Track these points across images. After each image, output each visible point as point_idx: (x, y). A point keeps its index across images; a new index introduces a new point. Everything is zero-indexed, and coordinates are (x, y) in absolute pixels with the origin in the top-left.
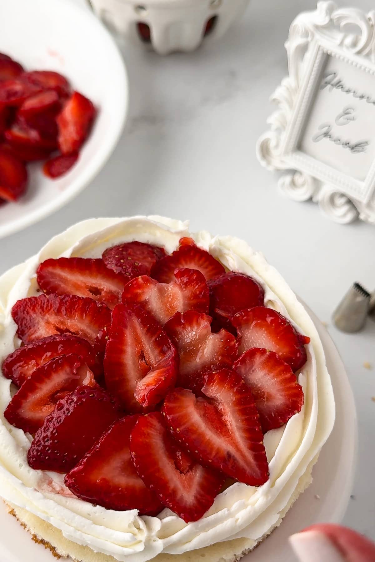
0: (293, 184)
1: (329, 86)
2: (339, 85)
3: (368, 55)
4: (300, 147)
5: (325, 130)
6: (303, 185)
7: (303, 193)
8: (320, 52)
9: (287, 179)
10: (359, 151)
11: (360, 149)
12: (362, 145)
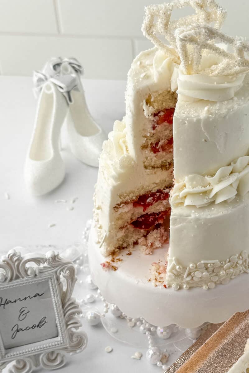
2: (7, 302)
3: (16, 278)
4: (7, 348)
5: (15, 329)
10: (44, 324)
11: (44, 323)
12: (43, 320)
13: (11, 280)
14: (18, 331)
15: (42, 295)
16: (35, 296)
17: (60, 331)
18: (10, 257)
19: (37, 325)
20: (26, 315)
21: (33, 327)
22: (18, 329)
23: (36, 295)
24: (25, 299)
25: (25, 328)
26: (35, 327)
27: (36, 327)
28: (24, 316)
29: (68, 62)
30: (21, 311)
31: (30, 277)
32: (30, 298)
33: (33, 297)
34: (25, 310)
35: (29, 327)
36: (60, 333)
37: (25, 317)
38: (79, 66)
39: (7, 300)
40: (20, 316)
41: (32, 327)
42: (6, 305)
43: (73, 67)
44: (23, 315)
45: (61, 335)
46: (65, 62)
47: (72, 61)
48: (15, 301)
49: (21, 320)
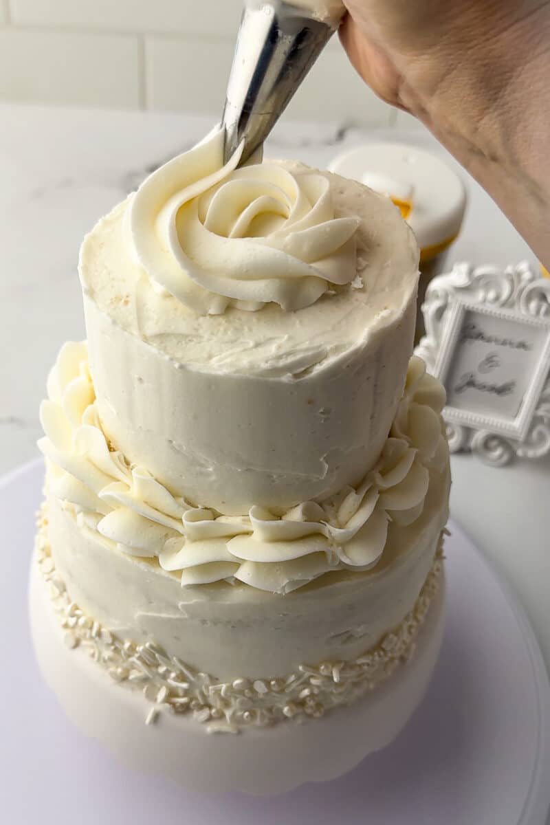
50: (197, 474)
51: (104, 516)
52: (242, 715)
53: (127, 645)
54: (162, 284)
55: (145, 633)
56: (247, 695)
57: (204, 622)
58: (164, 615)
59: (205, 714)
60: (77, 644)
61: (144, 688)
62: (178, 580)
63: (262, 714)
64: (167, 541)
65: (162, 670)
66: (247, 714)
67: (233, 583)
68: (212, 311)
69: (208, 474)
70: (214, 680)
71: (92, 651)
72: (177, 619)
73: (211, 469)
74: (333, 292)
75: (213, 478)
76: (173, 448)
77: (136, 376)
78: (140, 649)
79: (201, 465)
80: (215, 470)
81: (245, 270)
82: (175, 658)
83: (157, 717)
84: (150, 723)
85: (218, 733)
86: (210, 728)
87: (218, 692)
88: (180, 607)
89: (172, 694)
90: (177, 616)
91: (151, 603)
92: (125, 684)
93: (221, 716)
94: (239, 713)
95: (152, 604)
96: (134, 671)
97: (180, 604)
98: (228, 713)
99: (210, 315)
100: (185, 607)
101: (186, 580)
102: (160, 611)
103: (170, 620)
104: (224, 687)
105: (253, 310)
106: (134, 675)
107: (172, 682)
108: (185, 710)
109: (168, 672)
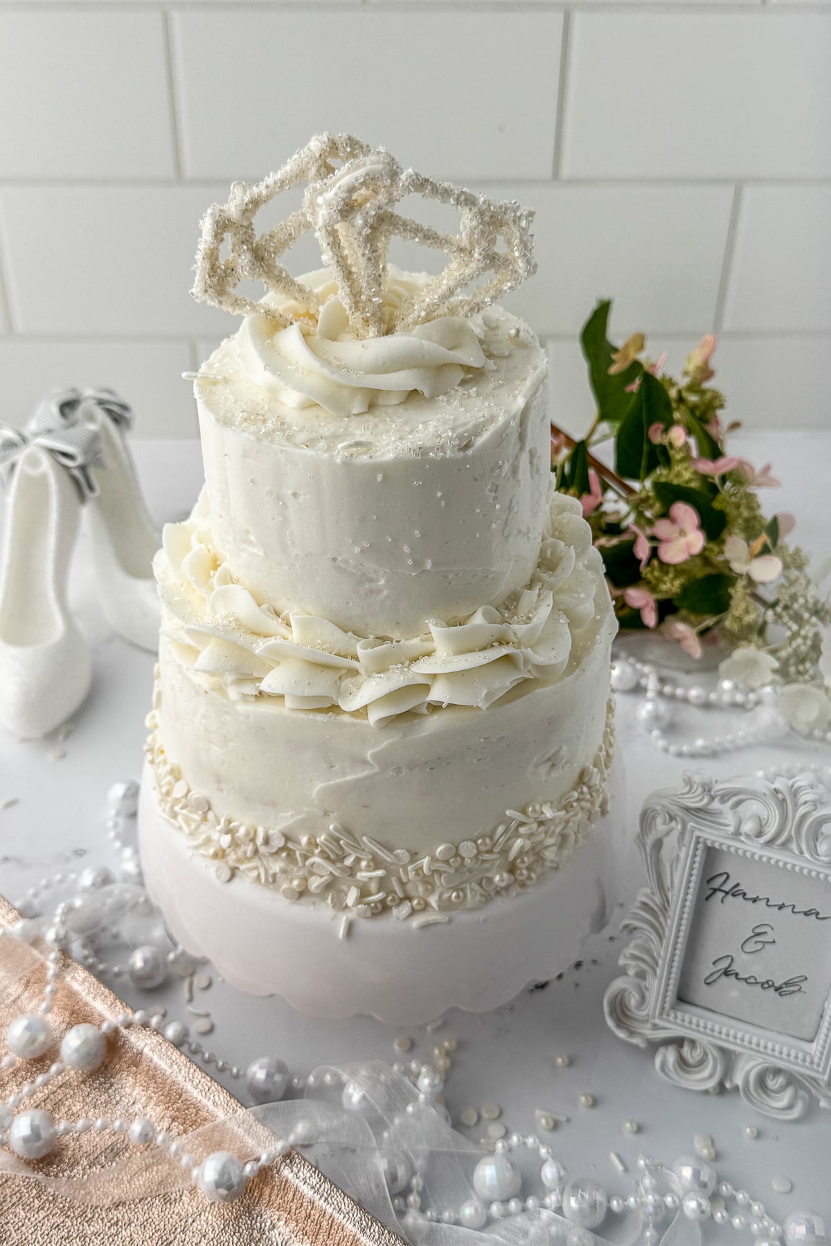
0: (683, 1063)
1: (720, 895)
2: (736, 892)
3: (784, 845)
4: (683, 998)
5: (723, 965)
6: (702, 1062)
7: (705, 1079)
8: (701, 846)
9: (670, 1055)
10: (793, 992)
11: (796, 988)
12: (797, 980)
13: (770, 843)
14: (726, 973)
15: (825, 921)
16: (806, 914)
17: (824, 1030)
18: (794, 788)
19: (777, 985)
20: (764, 946)
21: (766, 985)
22: (729, 969)
23: (810, 911)
24: (781, 907)
25: (746, 976)
26: (770, 987)
27: (772, 989)
28: (760, 946)
29: (95, 399)
30: (756, 931)
31: (817, 860)
32: (793, 912)
33: (799, 912)
34: (766, 932)
35: (756, 979)
36: (822, 1036)
37: (759, 948)
38: (125, 407)
39: (738, 885)
40: (747, 940)
41: (763, 984)
42: (730, 896)
43: (109, 412)
44: (756, 942)
45: (821, 1042)
46: (86, 398)
47: (105, 396)
48: (755, 900)
49: (745, 952)
50: (366, 594)
51: (263, 679)
52: (450, 897)
53: (304, 840)
54: (301, 391)
55: (326, 814)
56: (453, 864)
57: (398, 770)
58: (350, 778)
59: (405, 909)
60: (234, 873)
61: (327, 899)
62: (365, 722)
63: (472, 890)
64: (343, 684)
65: (349, 862)
66: (454, 895)
67: (425, 711)
68: (355, 411)
69: (379, 591)
70: (414, 856)
71: (255, 873)
72: (366, 778)
73: (382, 582)
74: (471, 376)
75: (385, 592)
76: (337, 568)
77: (290, 492)
78: (321, 839)
79: (371, 580)
80: (387, 581)
81: (380, 364)
82: (364, 838)
83: (350, 927)
84: (344, 936)
85: (426, 927)
86: (416, 922)
87: (418, 871)
88: (369, 758)
89: (364, 893)
90: (366, 773)
91: (331, 767)
92: (303, 900)
93: (426, 906)
94: (446, 896)
95: (334, 768)
96: (314, 877)
97: (369, 754)
98: (433, 900)
99: (354, 415)
100: (376, 756)
101: (374, 716)
102: (344, 774)
103: (357, 781)
104: (425, 861)
105: (397, 403)
106: (315, 883)
107: (362, 875)
108: (382, 909)
109: (358, 860)
